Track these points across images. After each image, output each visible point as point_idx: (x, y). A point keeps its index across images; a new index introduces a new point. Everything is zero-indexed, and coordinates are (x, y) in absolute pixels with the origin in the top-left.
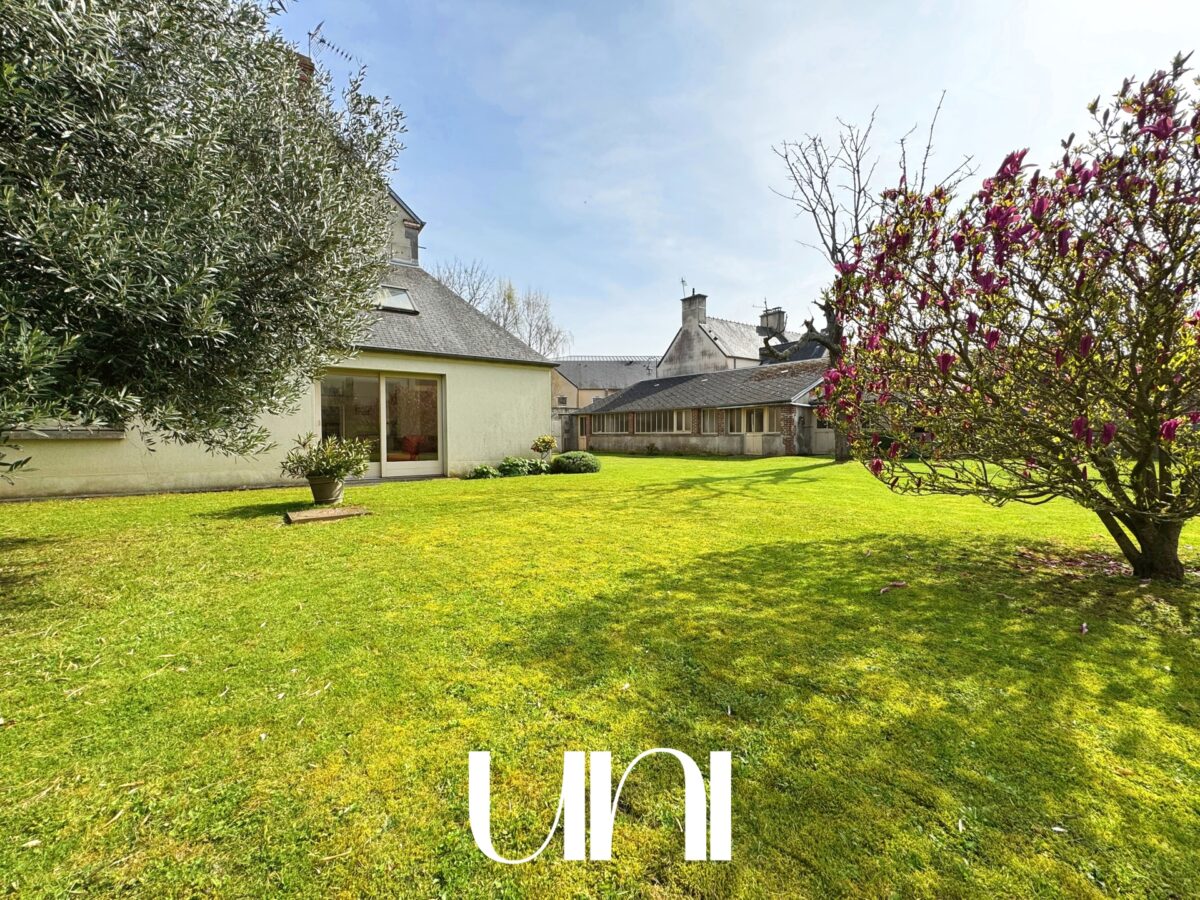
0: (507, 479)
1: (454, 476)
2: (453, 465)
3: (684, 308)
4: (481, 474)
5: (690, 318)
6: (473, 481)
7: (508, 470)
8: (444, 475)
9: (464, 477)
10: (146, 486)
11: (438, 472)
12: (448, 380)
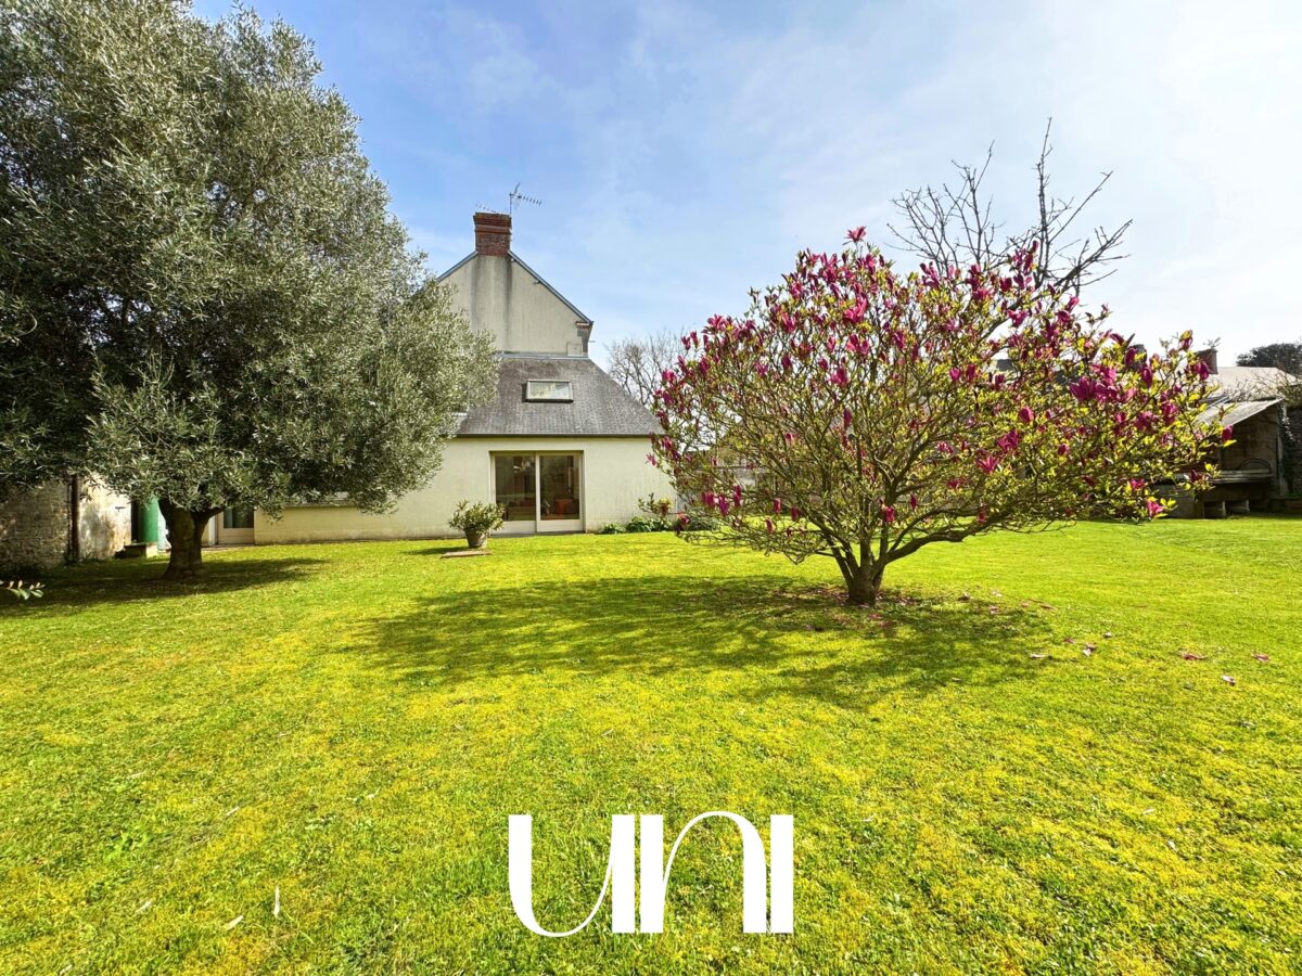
0: (631, 535)
1: (591, 532)
2: (591, 523)
4: (609, 531)
6: (603, 536)
7: (634, 527)
8: (583, 532)
9: (596, 533)
10: (392, 535)
12: (586, 456)
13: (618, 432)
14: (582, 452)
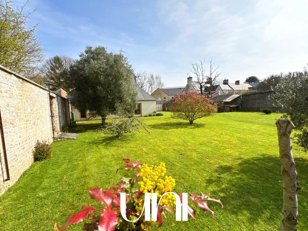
0: (150, 117)
1: (143, 116)
2: (143, 115)
3: (188, 80)
4: (146, 116)
5: (189, 82)
6: (145, 117)
7: (150, 116)
8: (142, 116)
9: (144, 117)
11: (141, 116)
12: (142, 104)
13: (147, 100)
14: (141, 103)
